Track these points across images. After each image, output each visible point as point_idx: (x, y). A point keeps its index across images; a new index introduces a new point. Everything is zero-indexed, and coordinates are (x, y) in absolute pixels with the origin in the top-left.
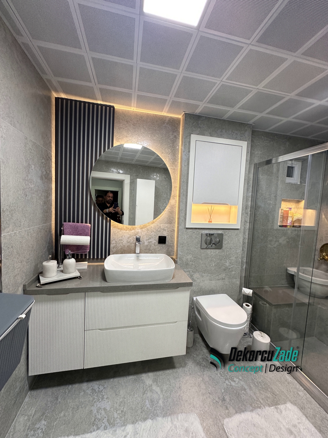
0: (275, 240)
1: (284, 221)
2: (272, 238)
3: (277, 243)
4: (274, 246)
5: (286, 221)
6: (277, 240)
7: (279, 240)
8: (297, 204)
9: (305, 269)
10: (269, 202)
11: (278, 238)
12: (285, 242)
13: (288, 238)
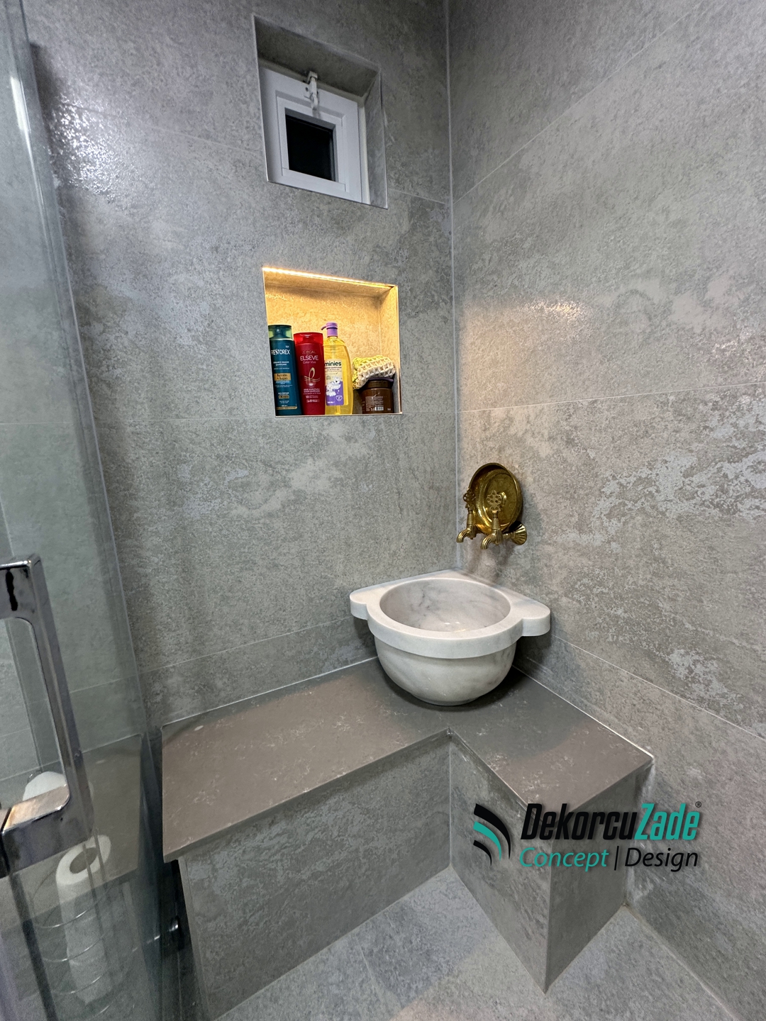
0: (264, 478)
1: (308, 387)
2: (246, 472)
3: (281, 494)
4: (266, 508)
5: (316, 386)
6: (278, 477)
7: (290, 476)
8: (373, 313)
9: (427, 583)
10: (182, 278)
11: (279, 466)
12: (322, 484)
13: (336, 464)
